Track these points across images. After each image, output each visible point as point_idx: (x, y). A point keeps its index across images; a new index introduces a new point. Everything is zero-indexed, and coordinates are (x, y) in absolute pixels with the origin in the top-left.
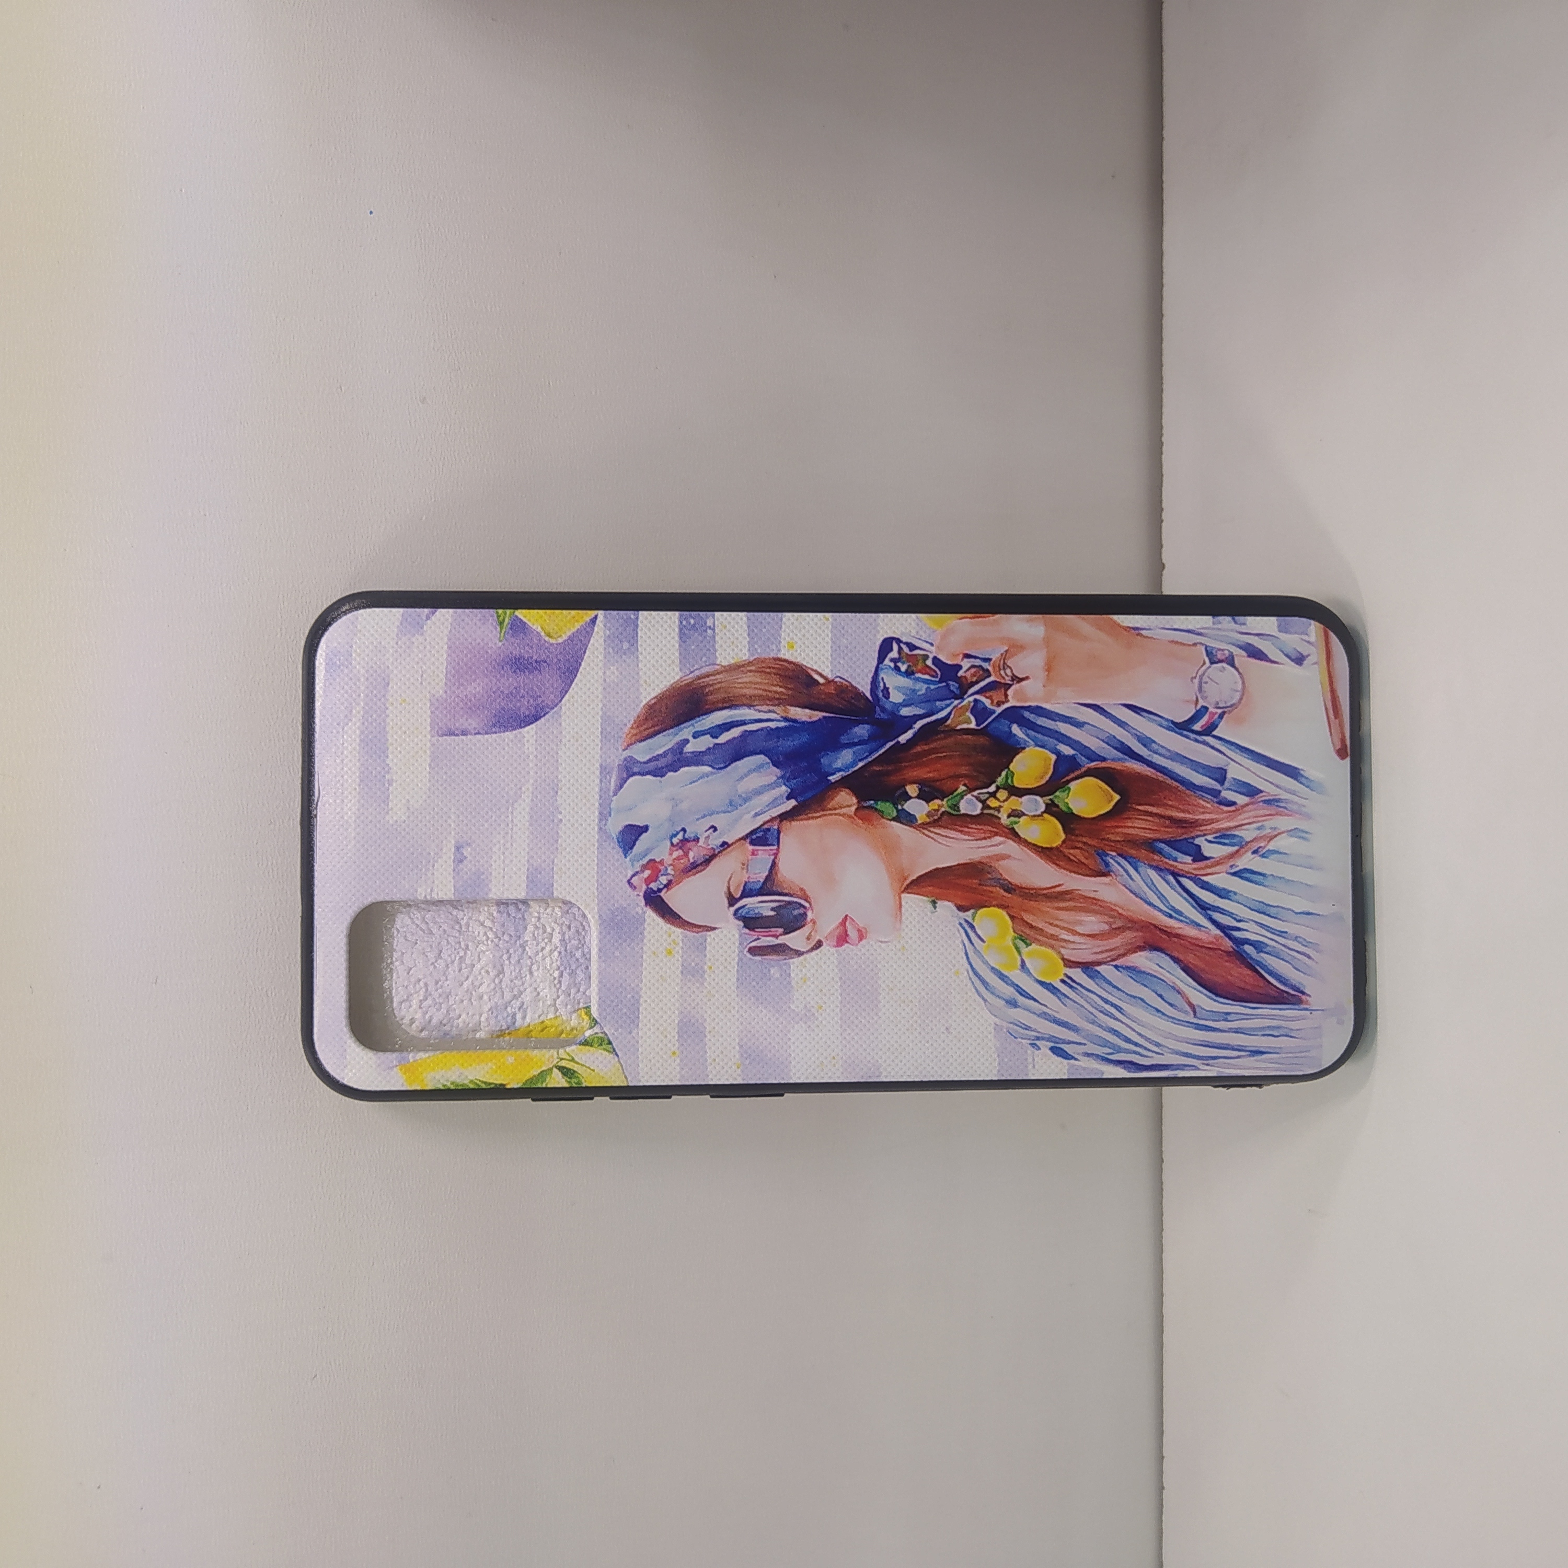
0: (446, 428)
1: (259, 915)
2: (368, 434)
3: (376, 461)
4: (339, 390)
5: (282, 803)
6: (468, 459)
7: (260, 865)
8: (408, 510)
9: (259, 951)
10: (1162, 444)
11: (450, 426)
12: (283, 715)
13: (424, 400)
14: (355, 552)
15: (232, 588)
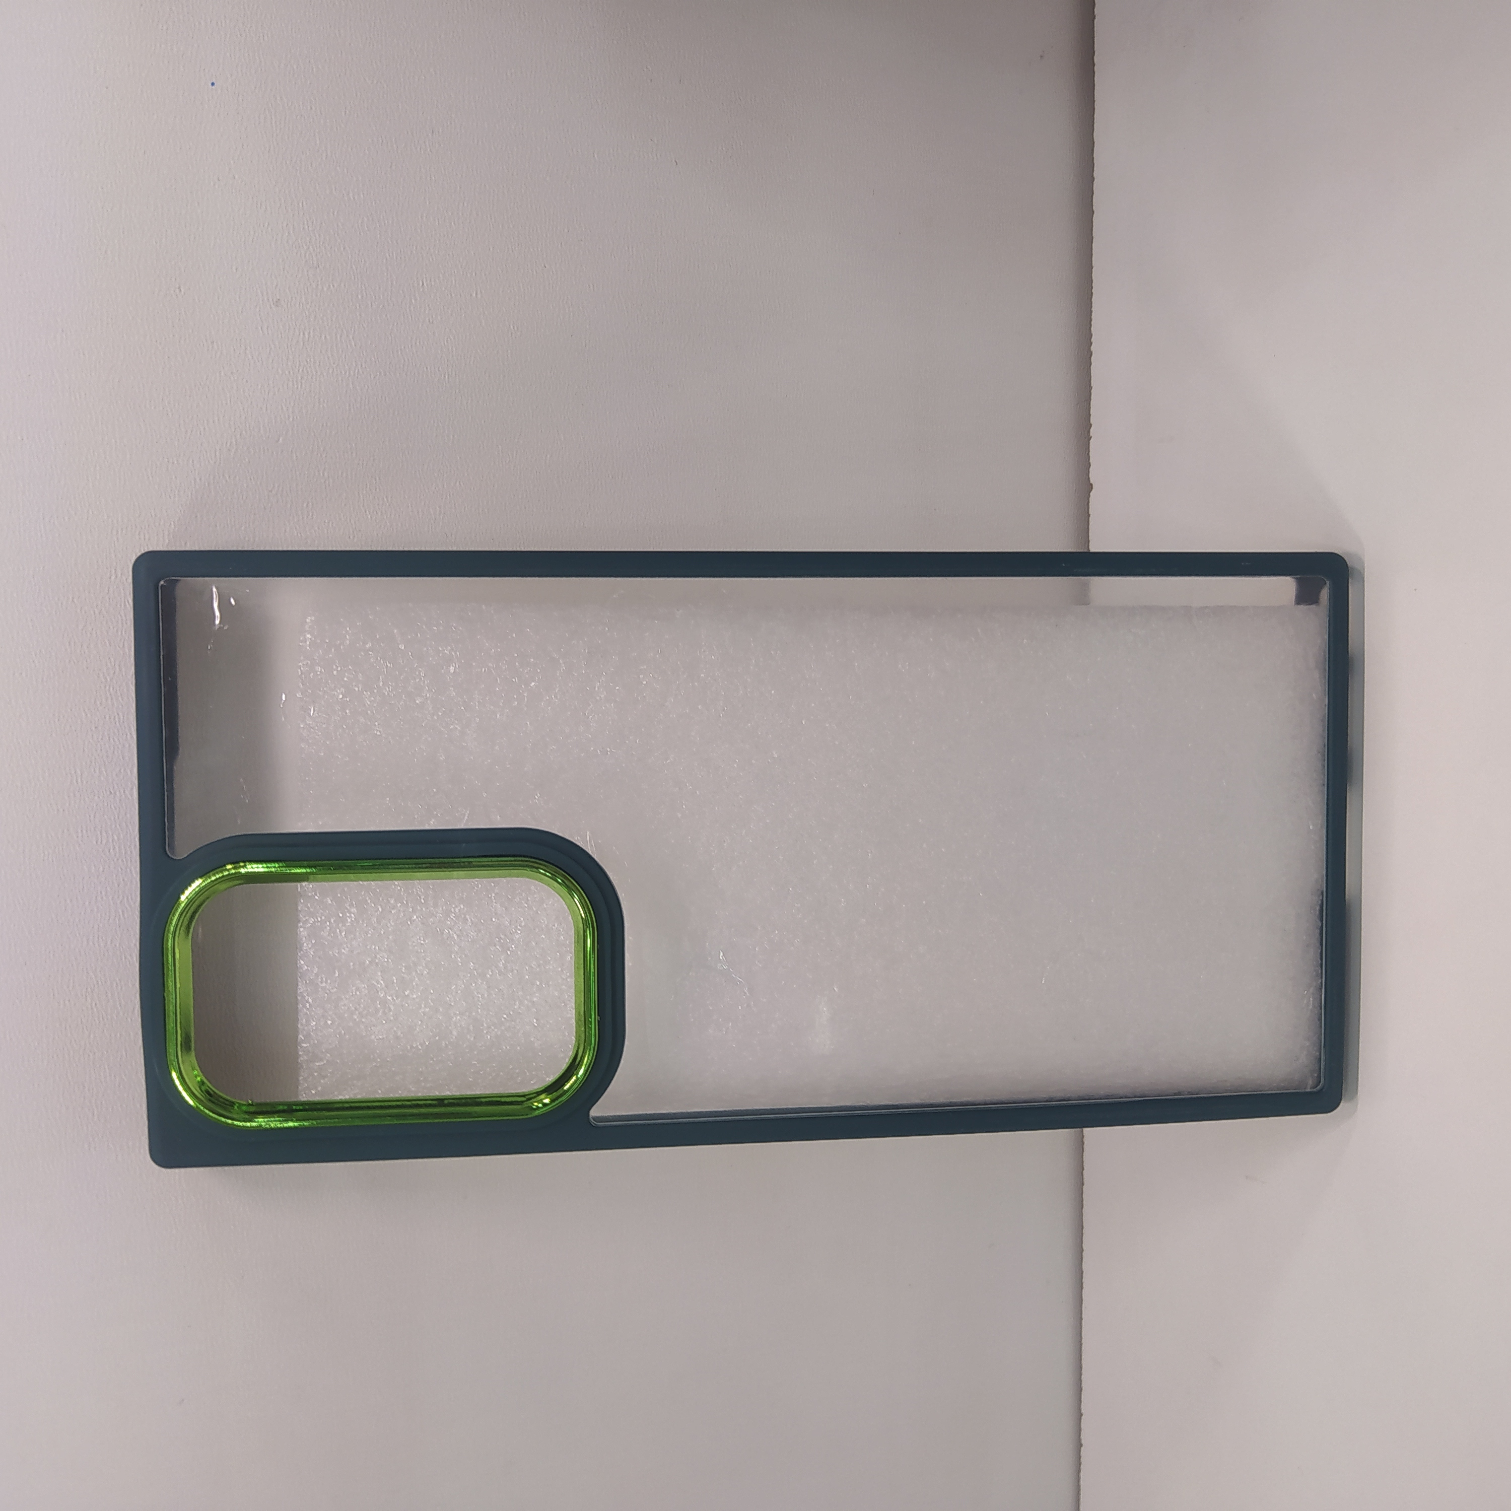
0: (304, 334)
1: (99, 898)
2: (213, 343)
3: (223, 374)
4: (178, 291)
5: (122, 771)
6: (331, 371)
7: (99, 843)
8: (262, 431)
9: (100, 938)
10: (1091, 354)
11: (309, 333)
12: (121, 670)
13: (277, 303)
14: (200, 479)
15: (56, 523)
